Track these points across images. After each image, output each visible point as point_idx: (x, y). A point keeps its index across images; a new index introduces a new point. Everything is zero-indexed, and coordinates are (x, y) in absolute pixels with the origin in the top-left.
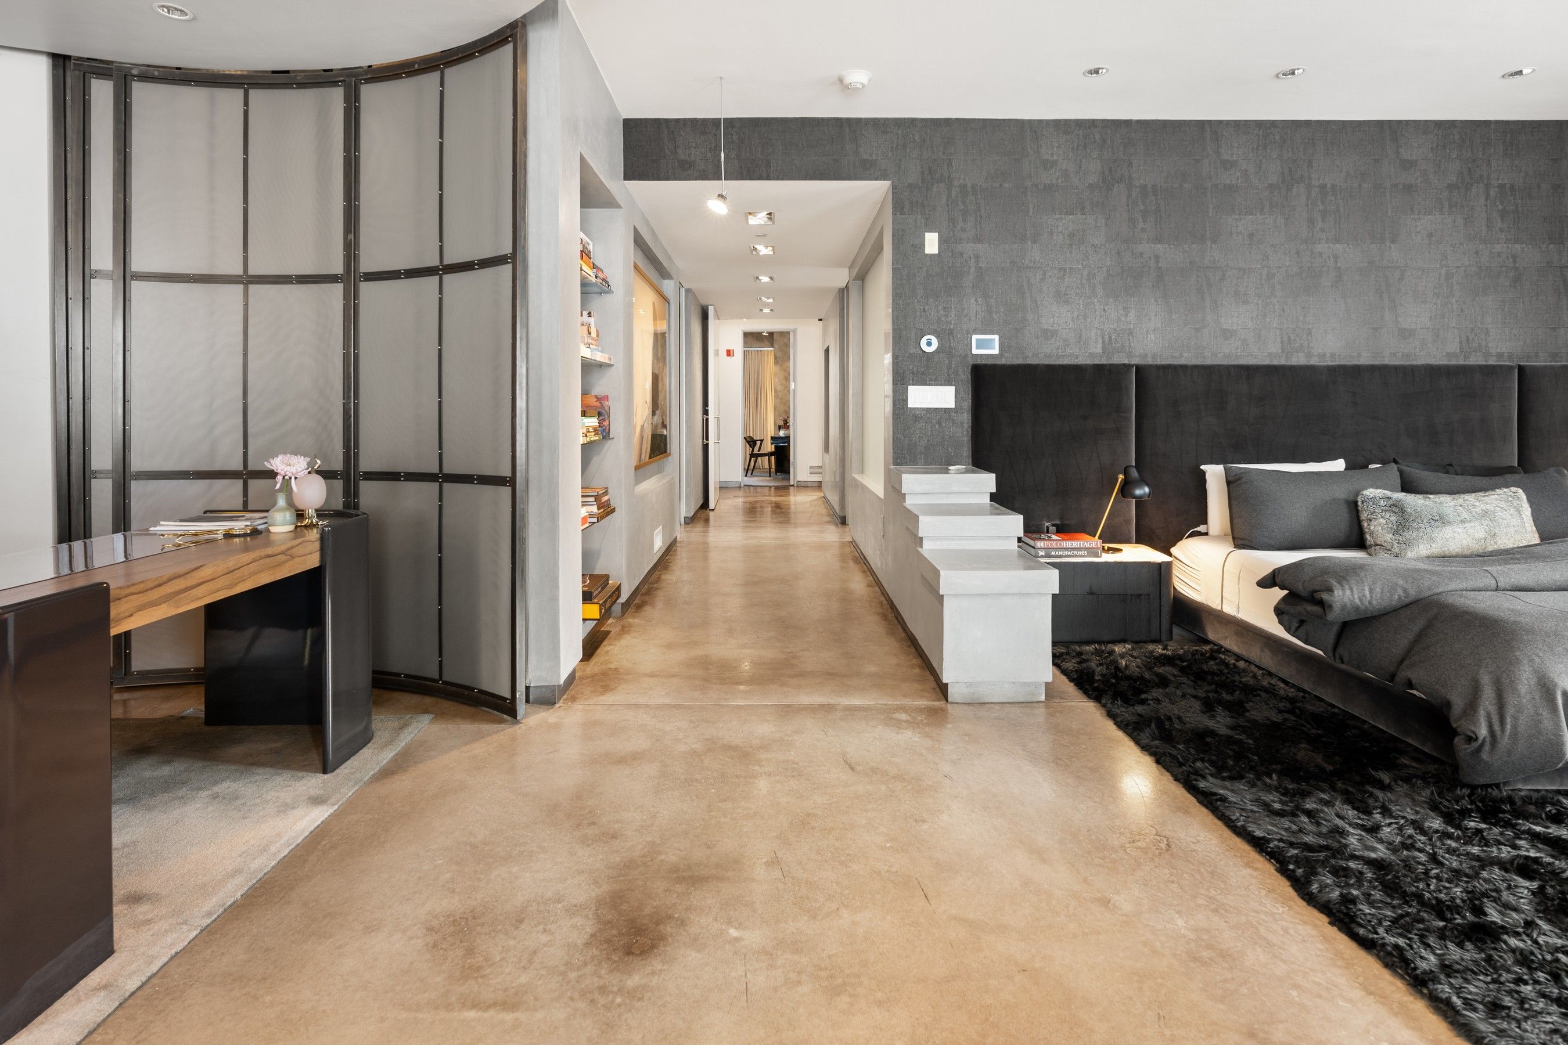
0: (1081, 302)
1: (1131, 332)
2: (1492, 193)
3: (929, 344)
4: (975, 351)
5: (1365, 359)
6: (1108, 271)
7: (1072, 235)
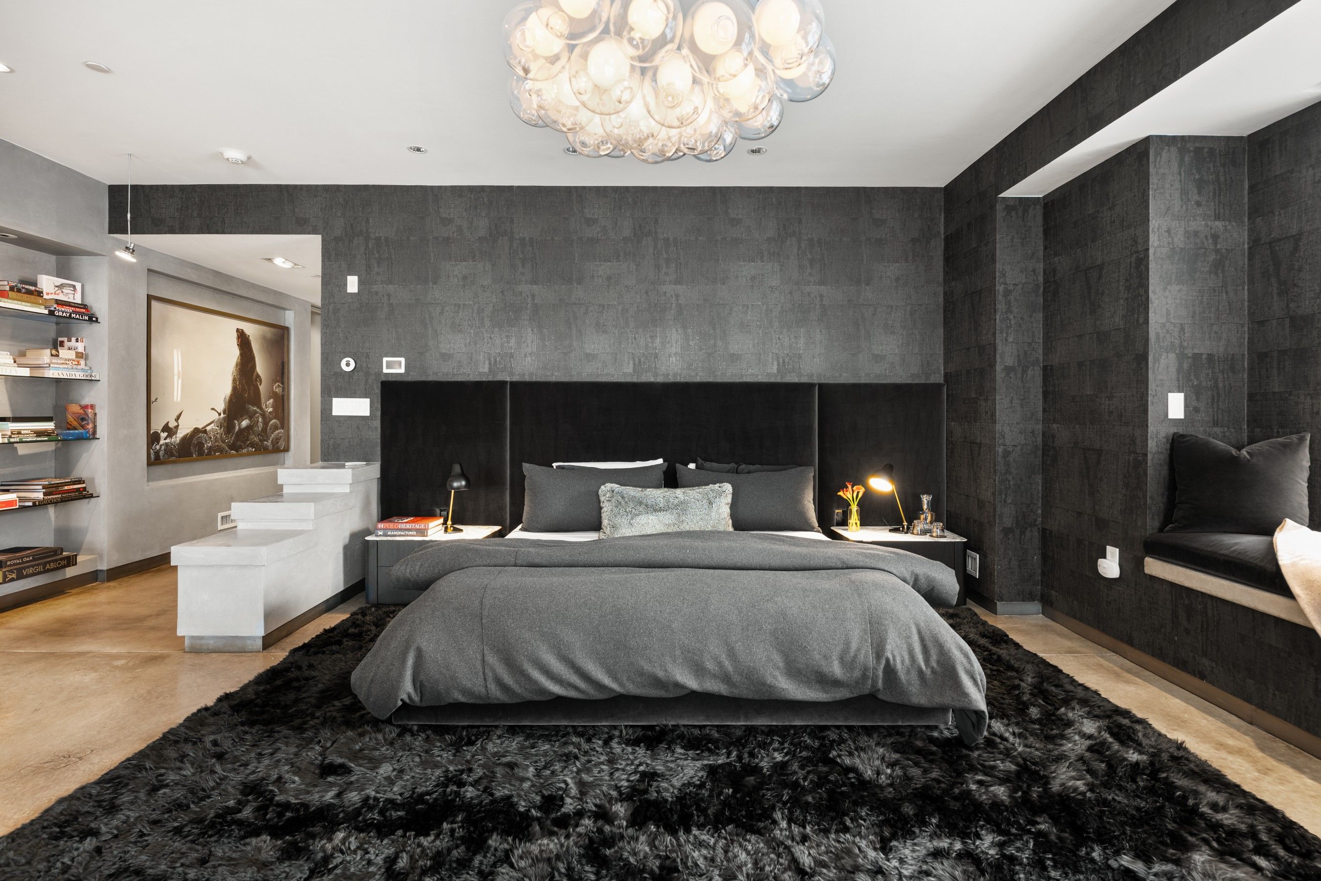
0: (472, 331)
1: (512, 356)
2: (803, 246)
3: (348, 365)
4: (385, 371)
5: (700, 376)
6: (493, 307)
7: (465, 278)
